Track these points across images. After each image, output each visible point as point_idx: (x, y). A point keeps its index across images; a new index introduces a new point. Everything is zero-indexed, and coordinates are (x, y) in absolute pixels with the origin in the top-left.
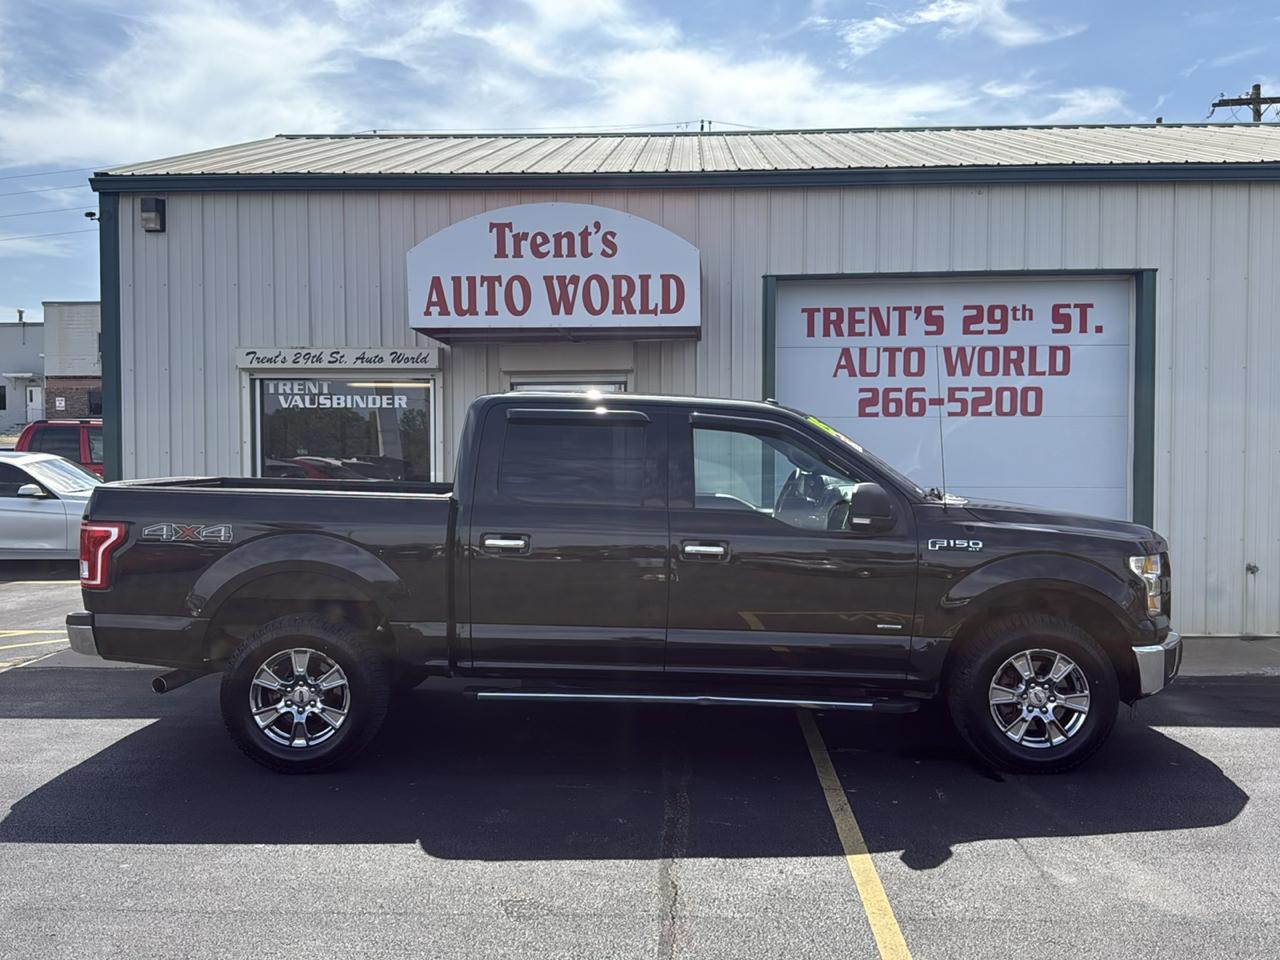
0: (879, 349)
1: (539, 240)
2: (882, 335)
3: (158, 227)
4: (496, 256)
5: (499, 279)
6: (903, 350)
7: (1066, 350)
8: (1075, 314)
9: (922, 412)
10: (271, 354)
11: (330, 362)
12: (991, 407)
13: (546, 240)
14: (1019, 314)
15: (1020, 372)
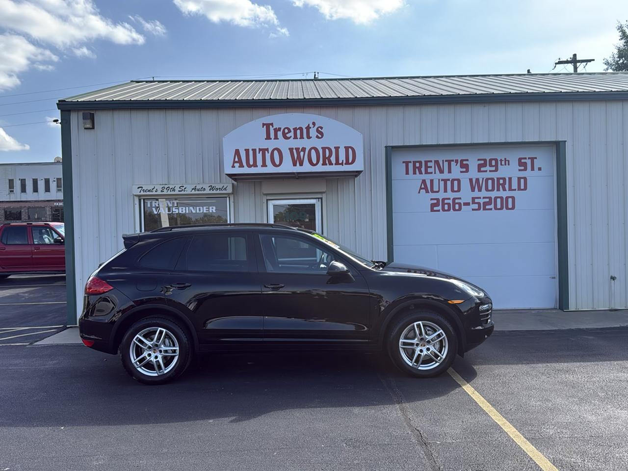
0: (439, 180)
1: (286, 131)
2: (440, 173)
3: (91, 127)
4: (266, 139)
5: (267, 150)
7: (525, 179)
8: (529, 162)
9: (460, 209)
10: (150, 188)
11: (179, 191)
12: (492, 206)
13: (290, 131)
14: (503, 163)
15: (504, 190)
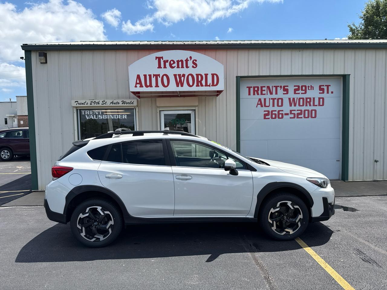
0: (270, 99)
1: (172, 62)
2: (270, 94)
3: (45, 62)
4: (158, 68)
5: (159, 75)
6: (277, 99)
7: (323, 99)
8: (325, 88)
9: (282, 117)
10: (83, 102)
11: (102, 104)
12: (302, 116)
13: (174, 63)
14: (310, 88)
15: (310, 105)
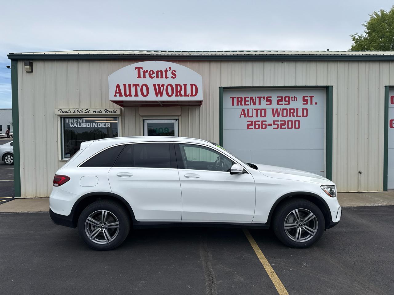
0: (253, 109)
1: (151, 73)
2: (254, 105)
3: (30, 71)
4: (137, 78)
5: (138, 85)
6: (260, 109)
7: (307, 109)
8: (309, 99)
9: (265, 128)
10: (67, 110)
11: (85, 113)
12: (286, 126)
13: (154, 73)
14: (293, 99)
15: (294, 116)
